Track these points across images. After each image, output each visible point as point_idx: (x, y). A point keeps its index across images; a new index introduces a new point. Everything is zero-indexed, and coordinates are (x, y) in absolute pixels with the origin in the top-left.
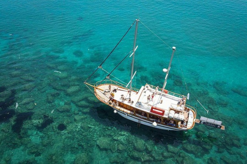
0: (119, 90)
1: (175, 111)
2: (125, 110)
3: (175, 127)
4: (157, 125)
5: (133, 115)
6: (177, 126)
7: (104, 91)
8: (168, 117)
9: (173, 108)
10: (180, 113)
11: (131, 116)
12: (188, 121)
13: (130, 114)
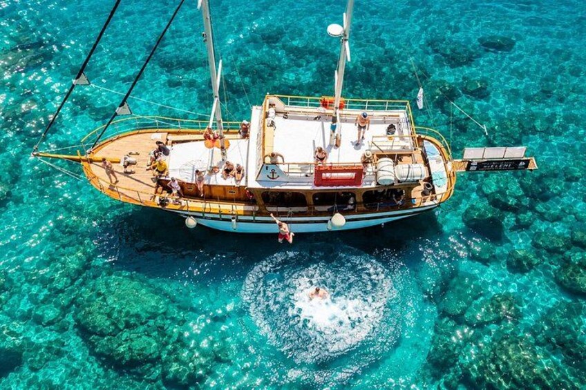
0: (173, 142)
1: (392, 156)
2: (226, 207)
3: (403, 208)
4: (347, 220)
5: (259, 213)
6: (408, 202)
7: (122, 164)
8: (378, 184)
9: (382, 148)
10: (404, 158)
11: (251, 218)
12: (434, 177)
13: (246, 213)
